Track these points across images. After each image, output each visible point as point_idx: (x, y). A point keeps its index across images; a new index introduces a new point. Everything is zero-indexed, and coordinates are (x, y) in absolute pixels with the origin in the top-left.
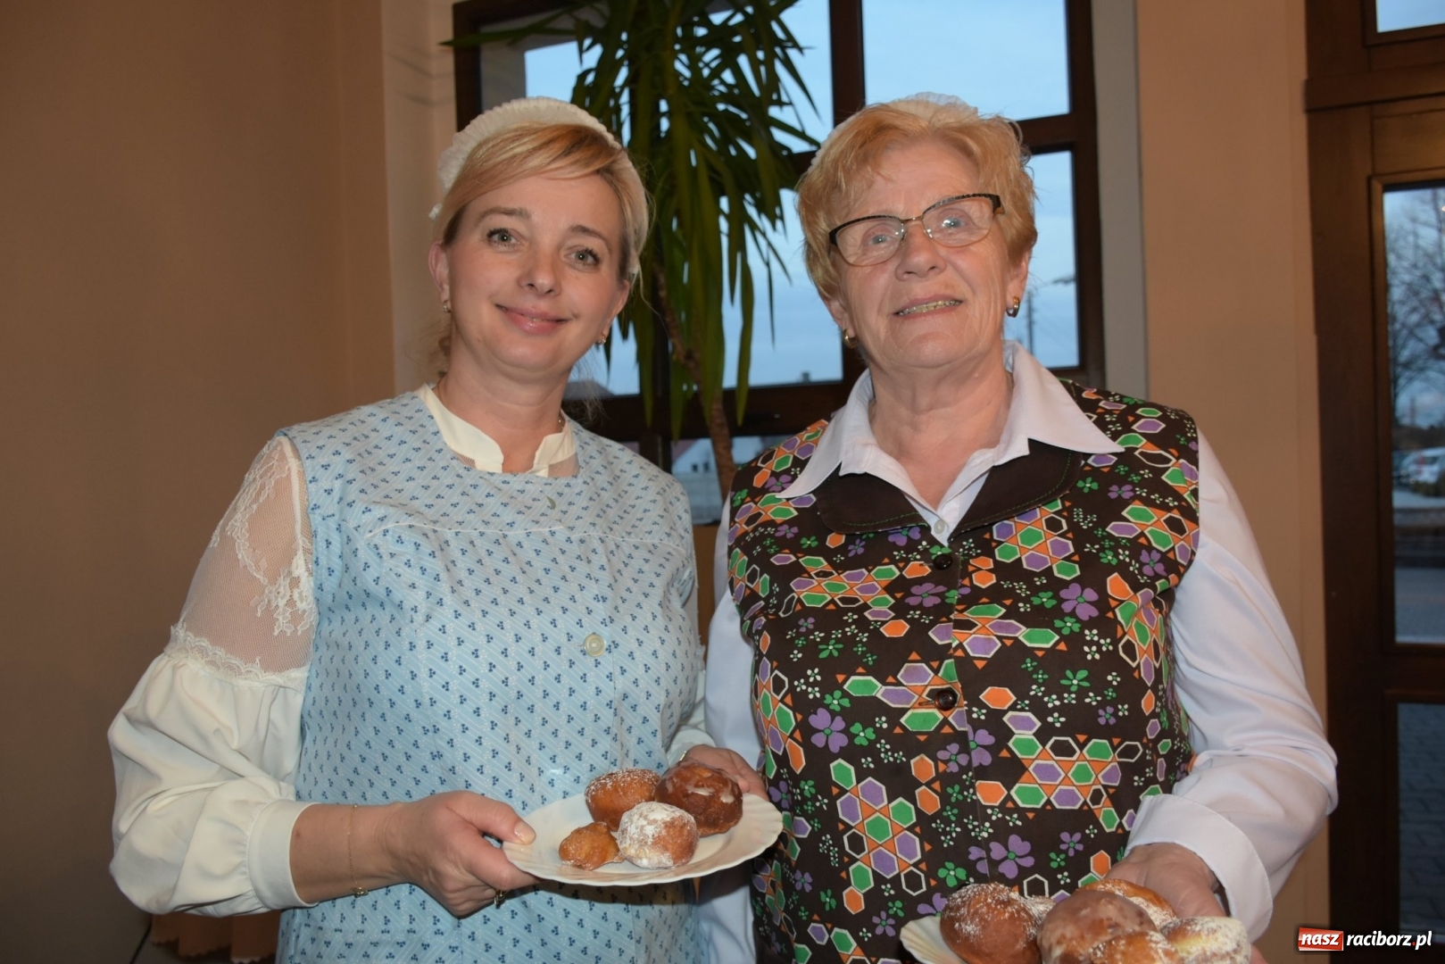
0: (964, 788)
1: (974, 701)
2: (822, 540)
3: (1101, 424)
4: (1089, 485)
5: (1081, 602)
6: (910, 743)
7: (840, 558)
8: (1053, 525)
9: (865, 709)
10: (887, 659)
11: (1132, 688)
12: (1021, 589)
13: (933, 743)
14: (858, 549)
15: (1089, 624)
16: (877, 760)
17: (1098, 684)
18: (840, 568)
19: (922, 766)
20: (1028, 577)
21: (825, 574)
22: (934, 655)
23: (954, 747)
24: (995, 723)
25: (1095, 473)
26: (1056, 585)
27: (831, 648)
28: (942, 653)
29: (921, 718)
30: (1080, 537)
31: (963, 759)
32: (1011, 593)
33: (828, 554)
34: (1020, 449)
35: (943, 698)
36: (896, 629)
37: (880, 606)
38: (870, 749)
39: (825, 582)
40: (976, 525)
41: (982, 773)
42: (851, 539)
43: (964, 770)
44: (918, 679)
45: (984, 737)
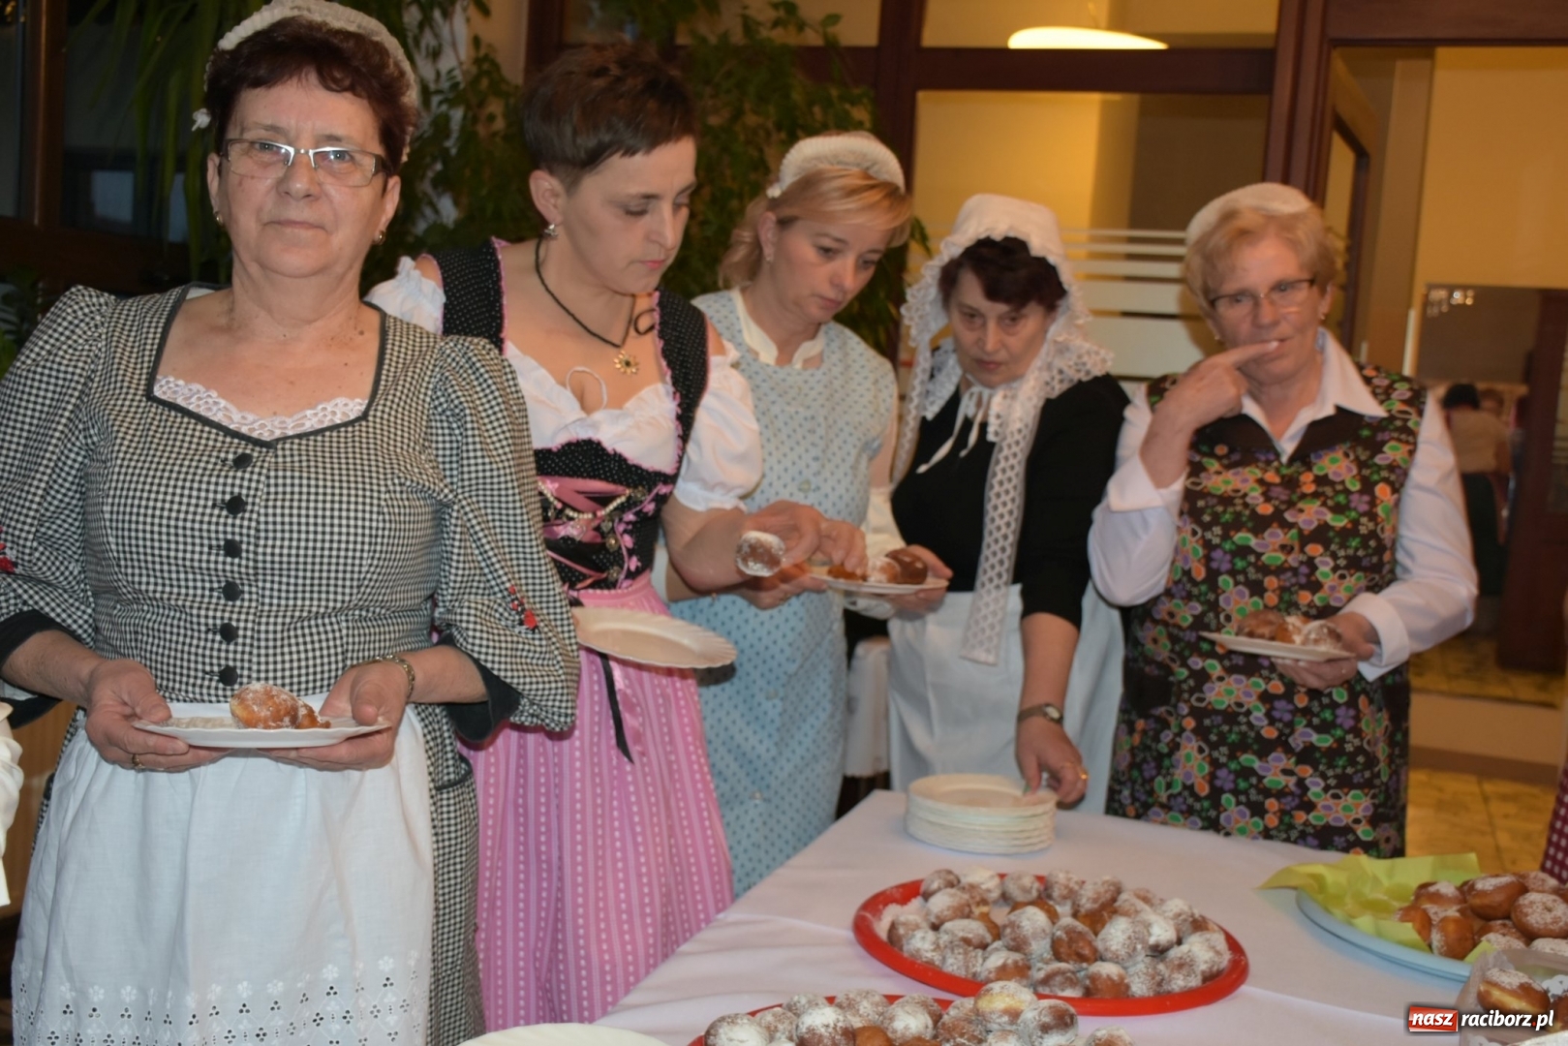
0: (1292, 593)
1: (1302, 551)
2: (1212, 448)
3: (1375, 394)
4: (1366, 433)
5: (1361, 504)
6: (1266, 570)
7: (1225, 462)
8: (1347, 455)
9: (1244, 551)
10: (1260, 524)
11: (1381, 548)
12: (1328, 491)
13: (1280, 571)
14: (1236, 457)
15: (1364, 514)
16: (1246, 578)
17: (1365, 545)
18: (1228, 467)
19: (1271, 582)
20: (1332, 484)
21: (1218, 473)
22: (1287, 526)
23: (1289, 574)
24: (1311, 563)
25: (1369, 426)
26: (1347, 492)
27: (1227, 517)
28: (1291, 526)
29: (1273, 557)
30: (1361, 465)
31: (1294, 580)
32: (1323, 494)
33: (1219, 458)
34: (1329, 411)
35: (1286, 549)
36: (1266, 509)
37: (1255, 495)
38: (1244, 572)
39: (1220, 478)
40: (1303, 455)
41: (1302, 587)
42: (1232, 451)
43: (1293, 585)
44: (1275, 536)
45: (1304, 570)
